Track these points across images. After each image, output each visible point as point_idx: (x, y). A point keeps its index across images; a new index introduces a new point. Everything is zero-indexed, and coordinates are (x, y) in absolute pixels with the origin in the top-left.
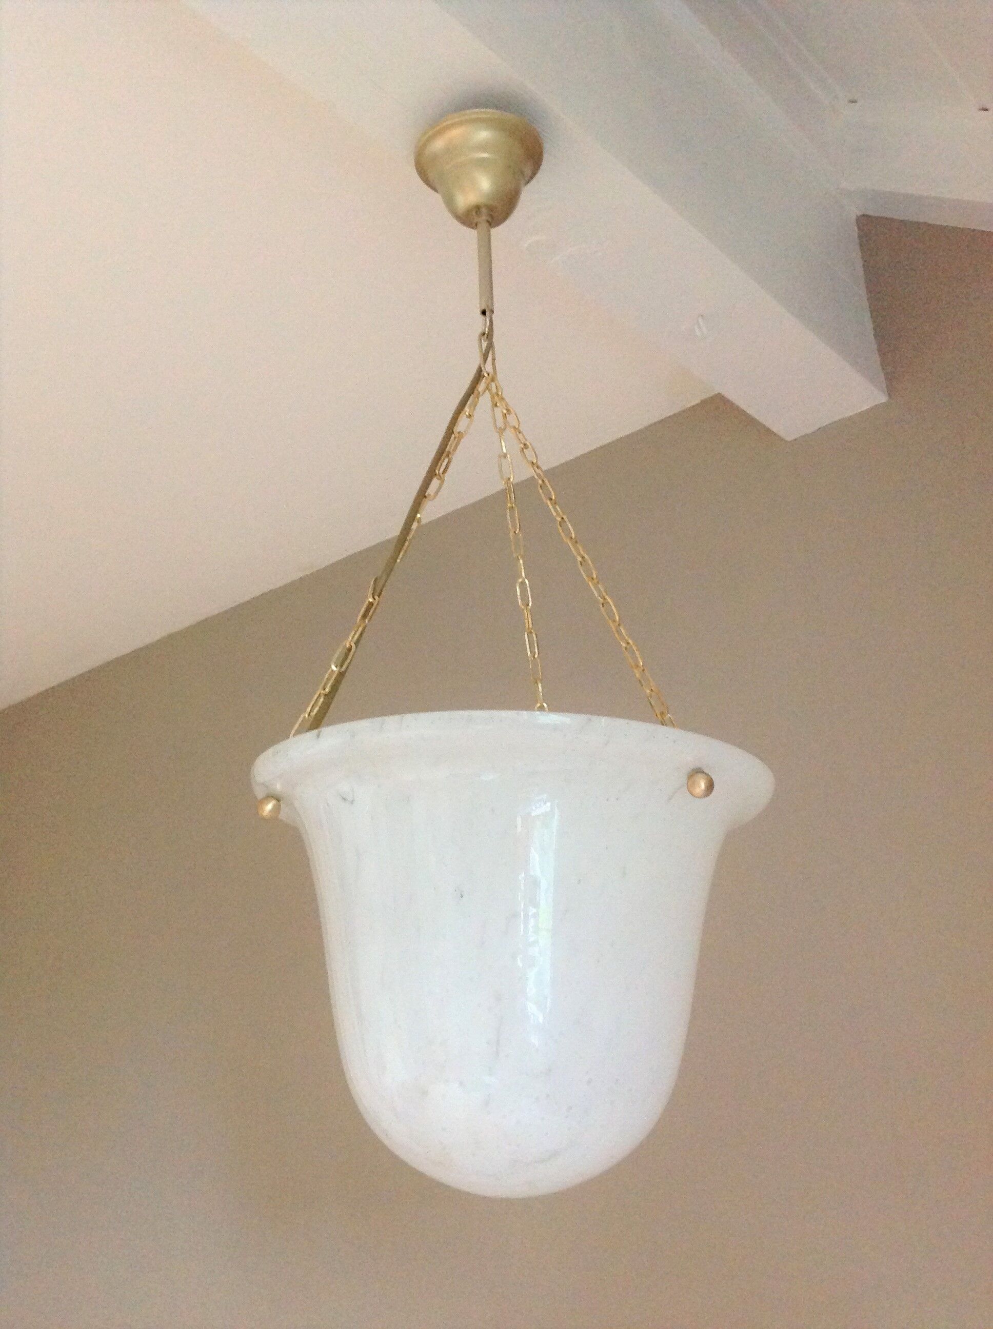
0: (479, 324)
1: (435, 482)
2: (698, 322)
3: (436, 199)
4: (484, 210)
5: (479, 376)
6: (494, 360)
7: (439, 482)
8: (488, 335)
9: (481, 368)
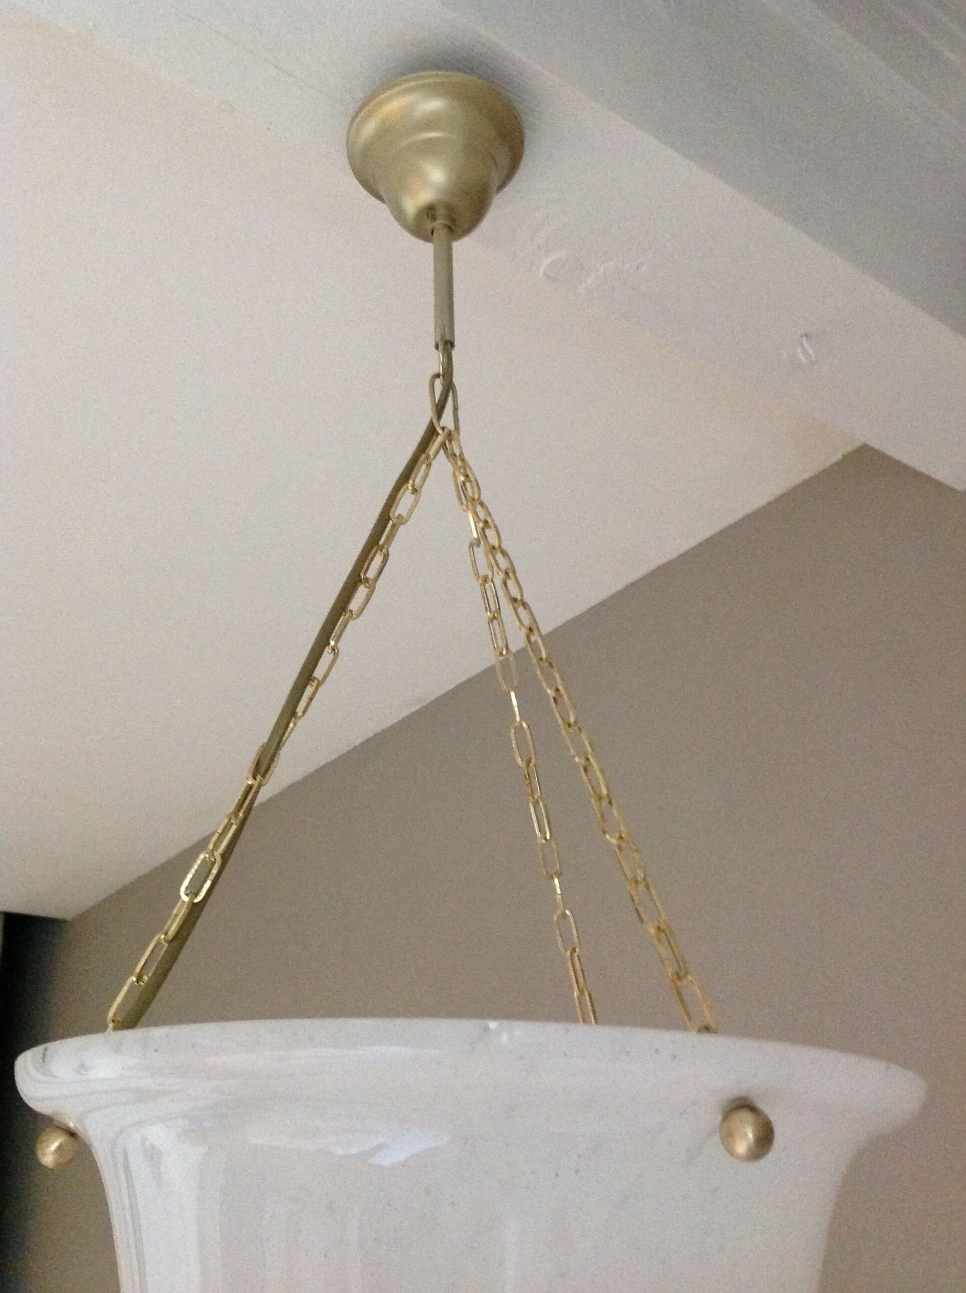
0: (434, 362)
1: (361, 592)
2: (802, 344)
3: (383, 211)
4: (441, 212)
5: (431, 432)
6: (456, 409)
7: (367, 590)
8: (447, 375)
9: (433, 423)
